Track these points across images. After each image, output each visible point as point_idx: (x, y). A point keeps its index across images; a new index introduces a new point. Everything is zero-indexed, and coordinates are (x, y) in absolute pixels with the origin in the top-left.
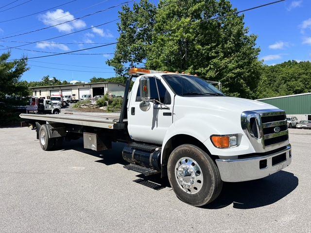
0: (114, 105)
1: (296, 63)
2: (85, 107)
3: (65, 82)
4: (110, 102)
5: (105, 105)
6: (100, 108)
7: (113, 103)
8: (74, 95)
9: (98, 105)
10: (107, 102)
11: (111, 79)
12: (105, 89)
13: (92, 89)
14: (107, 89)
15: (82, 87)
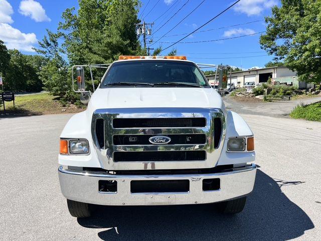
0: (274, 94)
2: (240, 95)
3: (237, 69)
4: (270, 90)
6: (257, 97)
7: (273, 91)
8: (239, 83)
9: (254, 93)
10: (266, 90)
12: (273, 74)
13: (258, 76)
14: (276, 74)
15: (248, 74)
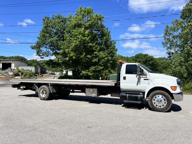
0: (25, 76)
1: (122, 57)
2: (3, 76)
4: (22, 74)
5: (19, 75)
6: (16, 77)
9: (14, 75)
10: (20, 73)
11: (11, 57)
12: (12, 64)
13: (1, 64)
14: (14, 64)
